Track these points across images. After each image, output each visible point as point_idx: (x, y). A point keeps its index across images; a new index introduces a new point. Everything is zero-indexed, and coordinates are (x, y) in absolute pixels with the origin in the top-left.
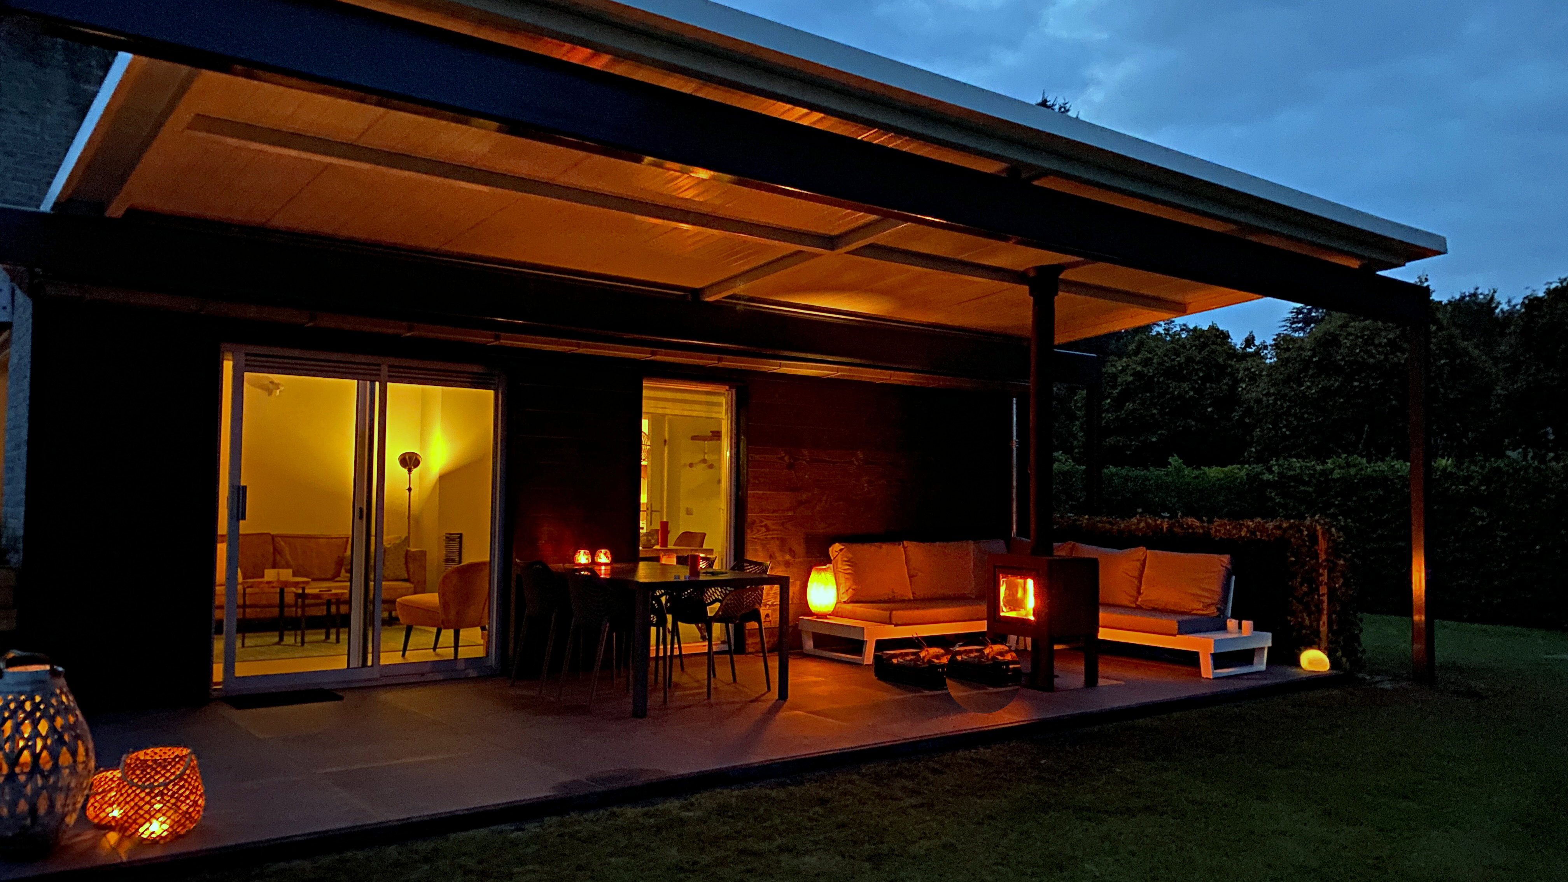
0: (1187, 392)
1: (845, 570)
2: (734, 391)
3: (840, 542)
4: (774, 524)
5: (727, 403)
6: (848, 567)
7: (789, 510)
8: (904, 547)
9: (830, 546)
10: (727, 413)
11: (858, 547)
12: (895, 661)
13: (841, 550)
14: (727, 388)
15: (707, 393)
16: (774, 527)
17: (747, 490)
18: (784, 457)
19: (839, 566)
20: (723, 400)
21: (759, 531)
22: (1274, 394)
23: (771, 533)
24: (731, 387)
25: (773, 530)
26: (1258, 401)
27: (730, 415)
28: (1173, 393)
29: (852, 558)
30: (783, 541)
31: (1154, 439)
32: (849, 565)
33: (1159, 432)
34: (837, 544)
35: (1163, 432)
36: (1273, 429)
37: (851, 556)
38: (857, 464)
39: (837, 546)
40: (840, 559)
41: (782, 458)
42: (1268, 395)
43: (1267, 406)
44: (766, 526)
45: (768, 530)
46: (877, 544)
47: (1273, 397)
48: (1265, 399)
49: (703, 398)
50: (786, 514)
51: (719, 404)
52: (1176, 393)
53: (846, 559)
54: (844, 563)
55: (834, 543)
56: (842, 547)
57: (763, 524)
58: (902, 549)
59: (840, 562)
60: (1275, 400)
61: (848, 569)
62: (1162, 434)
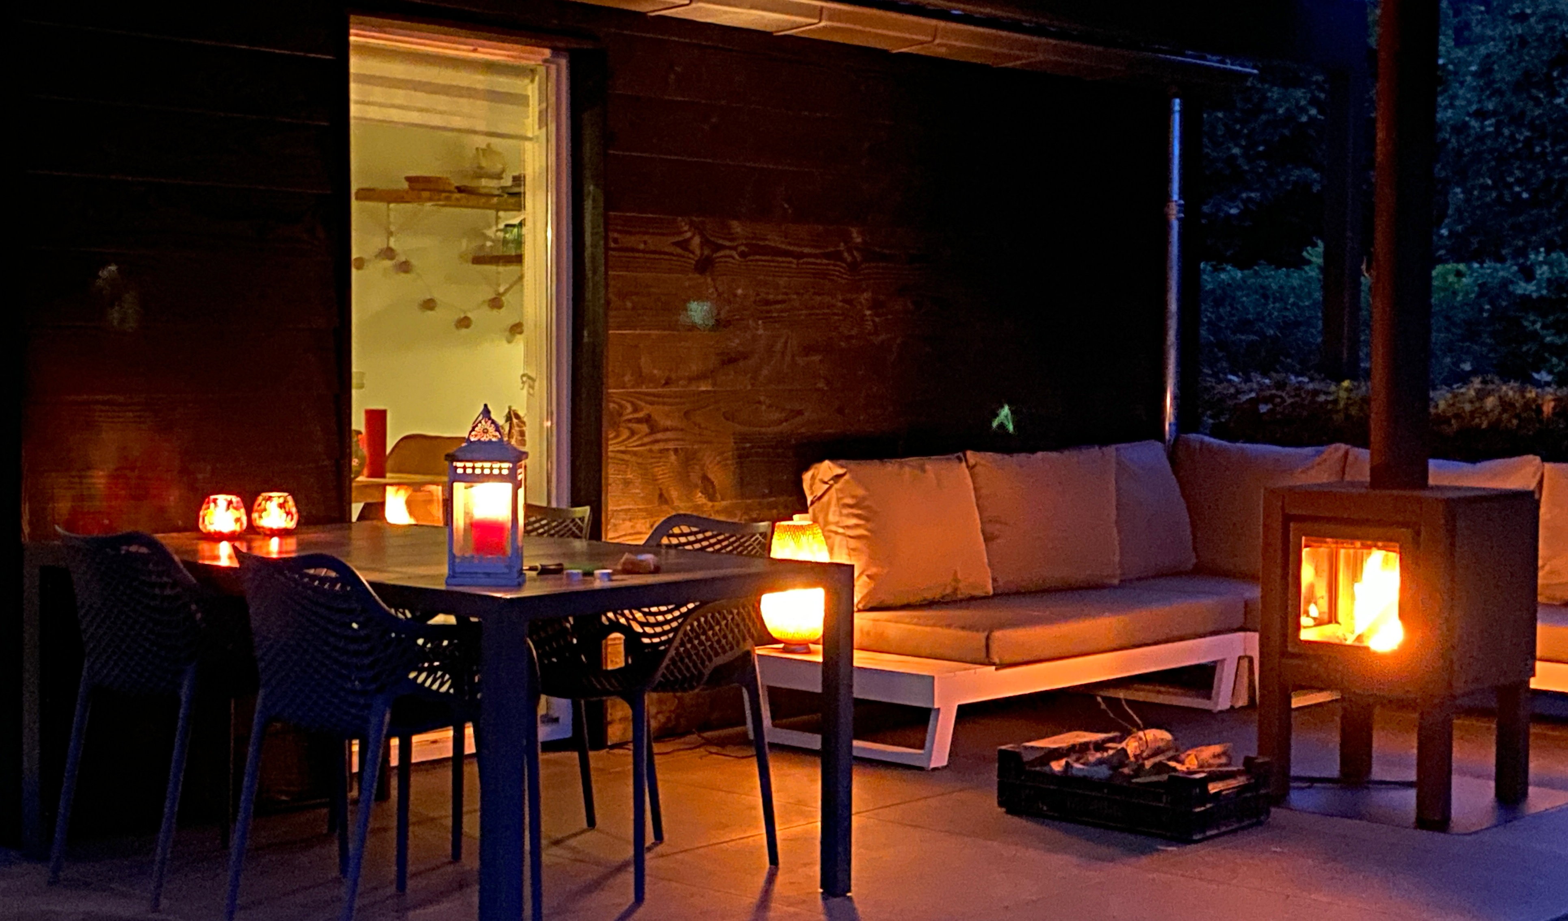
0: (1303, 110)
1: (848, 527)
2: (563, 62)
3: (834, 457)
4: (667, 415)
5: (543, 96)
6: (853, 521)
7: (701, 377)
8: (971, 468)
9: (807, 469)
10: (543, 121)
11: (873, 469)
12: (1057, 766)
13: (838, 477)
14: (547, 53)
15: (490, 67)
16: (668, 423)
17: (607, 328)
18: (688, 241)
19: (832, 518)
20: (531, 89)
21: (633, 433)
22: (1494, 113)
23: (659, 436)
24: (556, 51)
25: (666, 430)
26: (1460, 129)
27: (553, 127)
28: (1274, 111)
29: (864, 498)
30: (688, 459)
31: (1234, 211)
32: (858, 516)
33: (1244, 195)
34: (827, 463)
35: (1253, 195)
36: (1495, 187)
37: (861, 492)
38: (849, 259)
39: (827, 469)
40: (834, 501)
41: (684, 245)
42: (1481, 115)
43: (1481, 138)
44: (648, 420)
45: (653, 430)
46: (914, 461)
47: (1493, 120)
48: (1474, 123)
49: (480, 80)
50: (693, 387)
51: (521, 100)
52: (1281, 111)
53: (850, 501)
54: (846, 511)
55: (821, 460)
56: (840, 471)
57: (641, 415)
58: (967, 471)
59: (833, 508)
60: (1498, 126)
61: (857, 526)
62: (1249, 199)
